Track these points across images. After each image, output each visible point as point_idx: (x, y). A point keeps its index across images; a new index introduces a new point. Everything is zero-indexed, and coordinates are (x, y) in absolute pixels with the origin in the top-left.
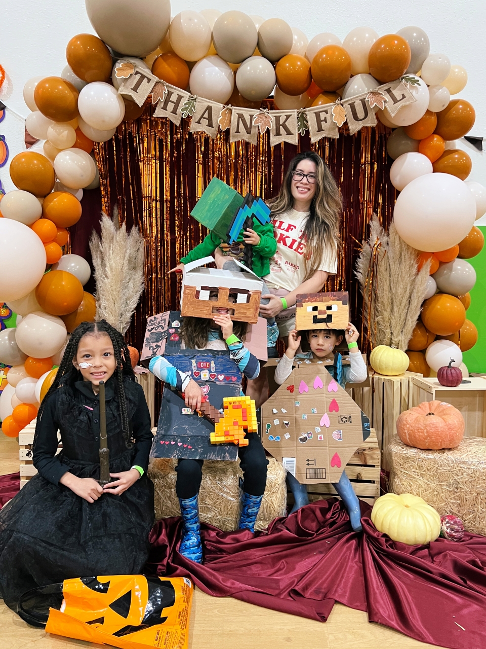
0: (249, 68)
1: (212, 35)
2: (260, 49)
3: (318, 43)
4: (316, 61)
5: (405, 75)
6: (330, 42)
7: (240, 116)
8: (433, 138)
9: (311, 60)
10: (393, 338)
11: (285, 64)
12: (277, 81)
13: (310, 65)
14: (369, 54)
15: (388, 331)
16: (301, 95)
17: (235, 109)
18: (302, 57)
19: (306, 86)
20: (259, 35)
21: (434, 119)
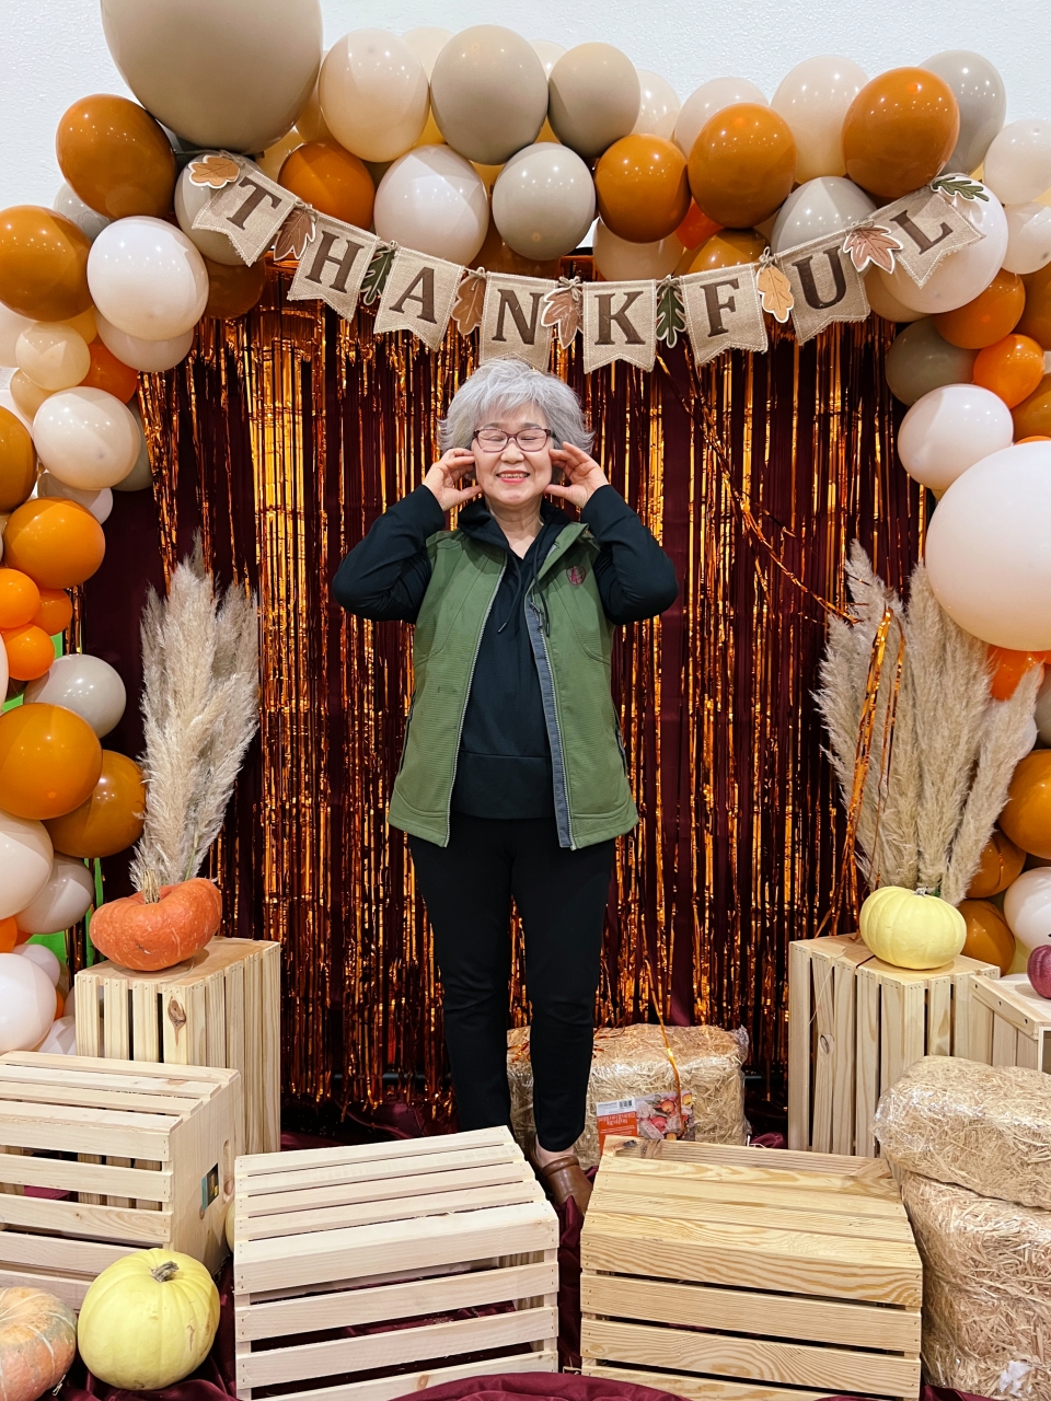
0: (524, 174)
1: (429, 89)
2: (555, 123)
3: (707, 105)
4: (700, 147)
5: (943, 178)
6: (738, 99)
7: (508, 298)
8: (1015, 345)
9: (689, 146)
10: (921, 867)
11: (620, 160)
12: (599, 208)
13: (685, 162)
14: (845, 126)
15: (910, 847)
16: (662, 241)
17: (494, 278)
18: (666, 140)
19: (674, 214)
20: (551, 88)
21: (1017, 292)
